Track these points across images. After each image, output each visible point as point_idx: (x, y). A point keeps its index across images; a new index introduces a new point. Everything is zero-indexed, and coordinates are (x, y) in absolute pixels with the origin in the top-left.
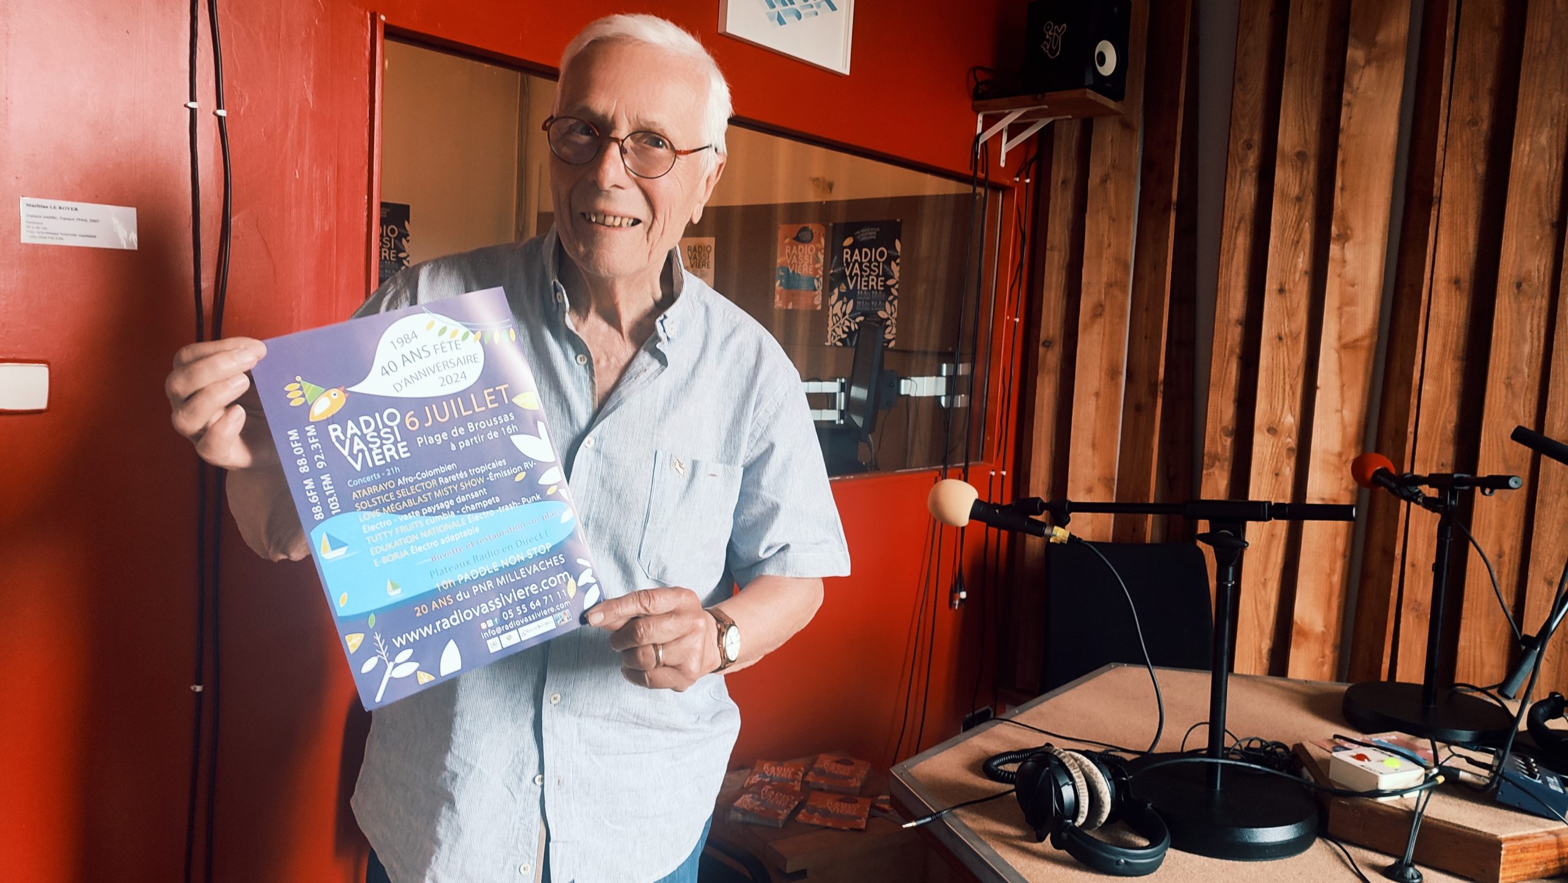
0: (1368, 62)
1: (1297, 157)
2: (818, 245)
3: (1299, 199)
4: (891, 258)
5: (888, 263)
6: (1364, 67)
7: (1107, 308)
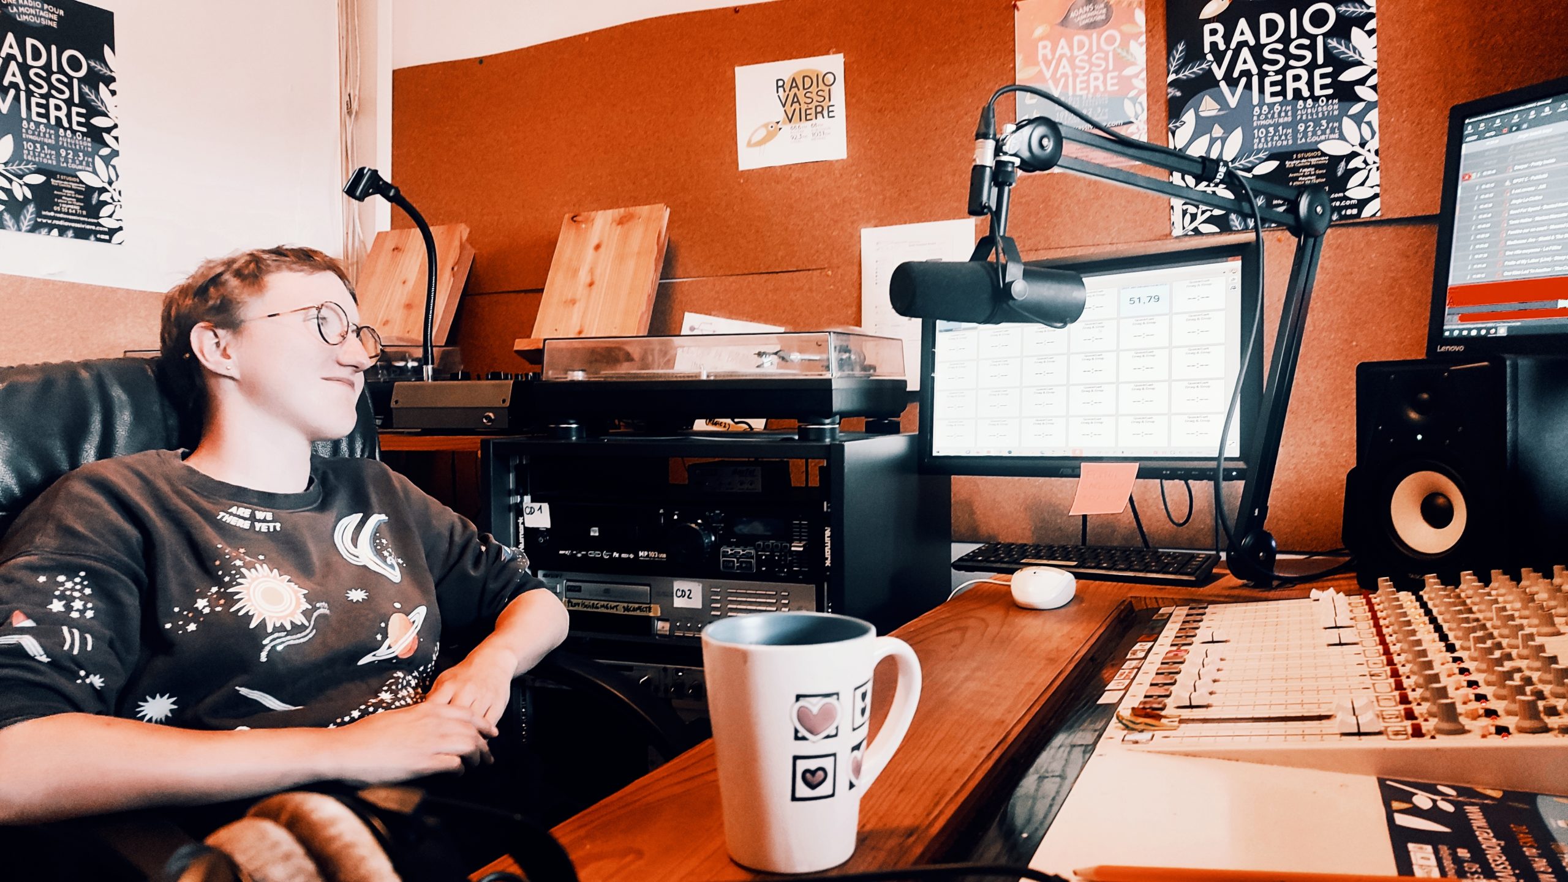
2: (1127, 28)
4: (1350, 23)
5: (1339, 34)
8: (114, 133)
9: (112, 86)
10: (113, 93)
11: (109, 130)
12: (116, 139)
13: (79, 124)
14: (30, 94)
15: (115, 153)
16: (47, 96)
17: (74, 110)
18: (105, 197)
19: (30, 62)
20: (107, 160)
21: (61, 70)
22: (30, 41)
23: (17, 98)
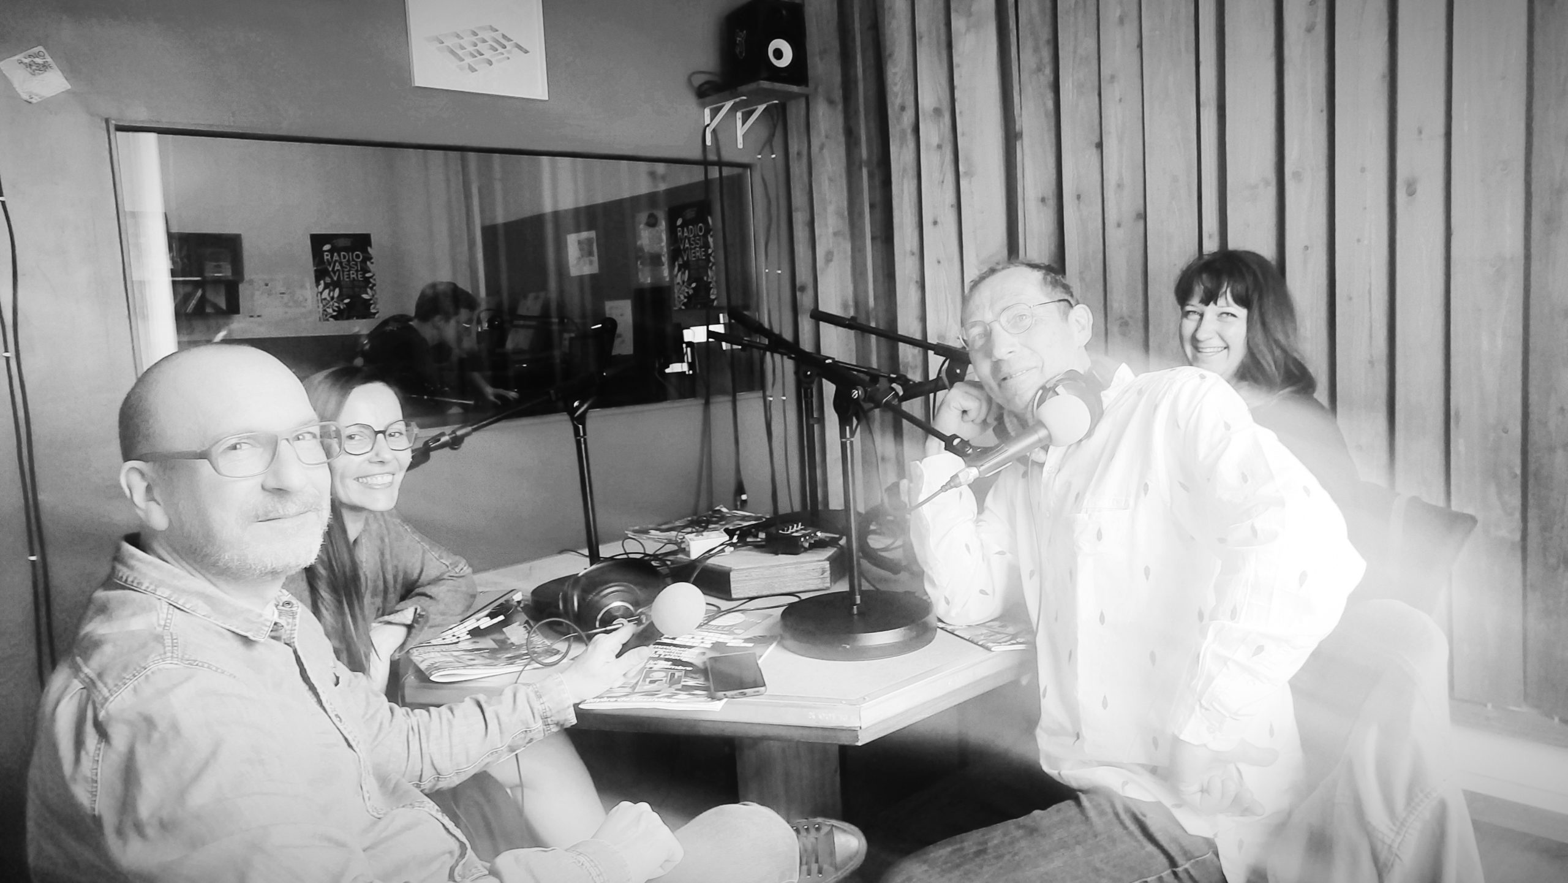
0: (968, 30)
1: (934, 112)
3: (939, 147)
4: (708, 231)
5: (705, 236)
6: (965, 34)
7: (835, 253)
8: (374, 277)
9: (372, 261)
10: (372, 263)
11: (371, 277)
12: (375, 280)
13: (361, 278)
14: (343, 271)
15: (374, 285)
16: (349, 271)
17: (359, 273)
18: (371, 302)
19: (343, 260)
20: (371, 288)
21: (353, 260)
22: (342, 253)
23: (339, 275)
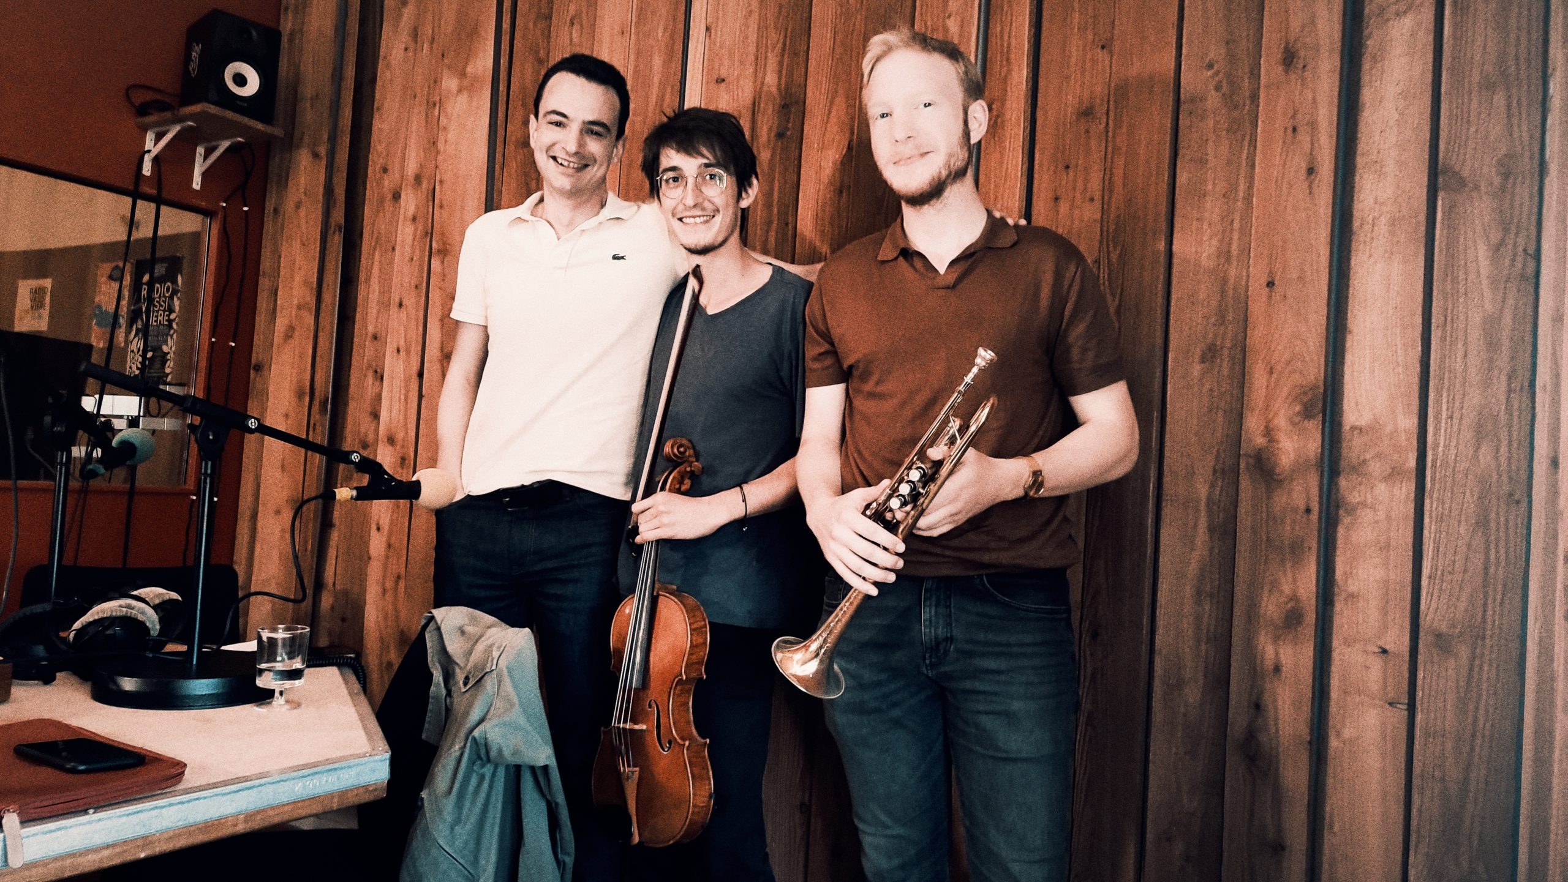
0: (460, 91)
3: (414, 218)
4: (175, 292)
5: (171, 298)
6: (456, 96)
7: (297, 329)
